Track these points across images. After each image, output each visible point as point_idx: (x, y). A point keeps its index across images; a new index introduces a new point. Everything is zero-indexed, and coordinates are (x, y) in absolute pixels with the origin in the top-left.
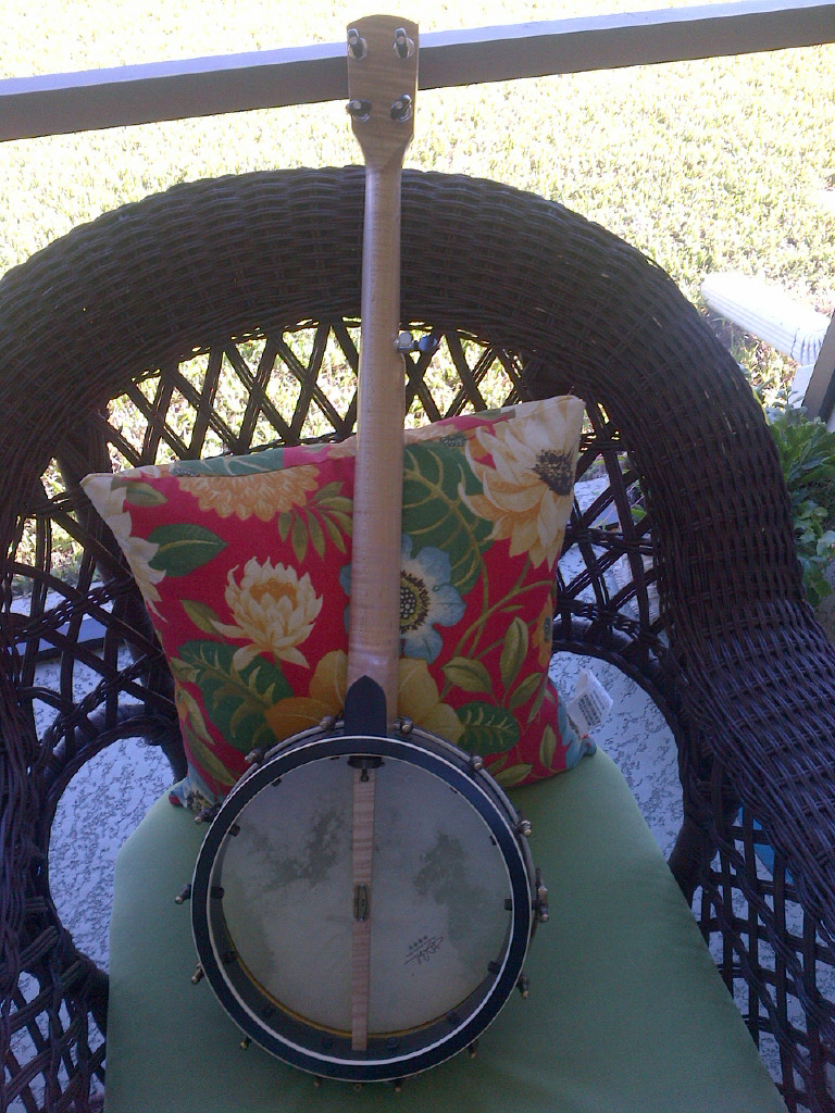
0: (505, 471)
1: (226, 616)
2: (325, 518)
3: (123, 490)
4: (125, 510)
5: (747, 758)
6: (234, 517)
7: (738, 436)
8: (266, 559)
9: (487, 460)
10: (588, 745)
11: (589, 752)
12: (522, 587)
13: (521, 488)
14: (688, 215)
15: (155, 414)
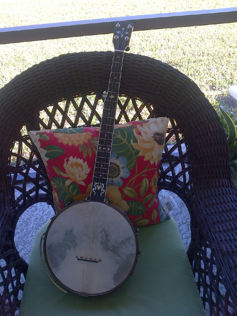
0: (144, 137)
1: (64, 171)
2: (92, 146)
3: (39, 135)
4: (39, 141)
5: (207, 223)
6: (67, 145)
7: (214, 131)
8: (75, 157)
9: (140, 134)
10: (168, 216)
11: (168, 218)
12: (147, 169)
13: (149, 142)
14: (227, 68)
15: (51, 116)
